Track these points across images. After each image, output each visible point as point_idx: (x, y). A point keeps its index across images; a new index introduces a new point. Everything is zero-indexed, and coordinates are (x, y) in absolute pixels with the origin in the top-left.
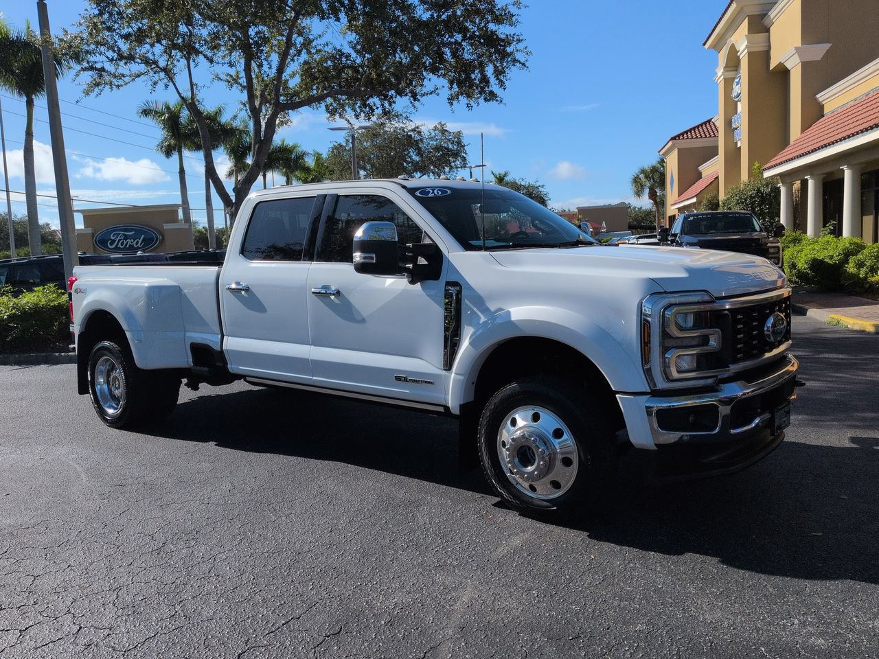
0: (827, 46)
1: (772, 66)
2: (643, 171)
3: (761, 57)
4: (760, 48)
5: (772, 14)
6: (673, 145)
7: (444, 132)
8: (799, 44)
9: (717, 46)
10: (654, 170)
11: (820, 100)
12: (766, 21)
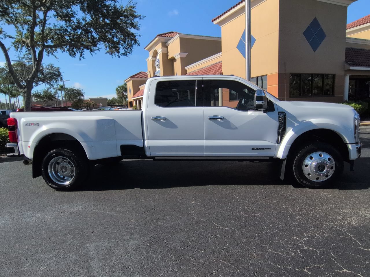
0: (187, 54)
1: (169, 57)
2: (119, 87)
3: (165, 55)
4: (165, 52)
5: (169, 42)
6: (131, 79)
7: (52, 67)
8: (180, 52)
9: (149, 50)
10: (123, 87)
11: (186, 69)
12: (167, 44)
